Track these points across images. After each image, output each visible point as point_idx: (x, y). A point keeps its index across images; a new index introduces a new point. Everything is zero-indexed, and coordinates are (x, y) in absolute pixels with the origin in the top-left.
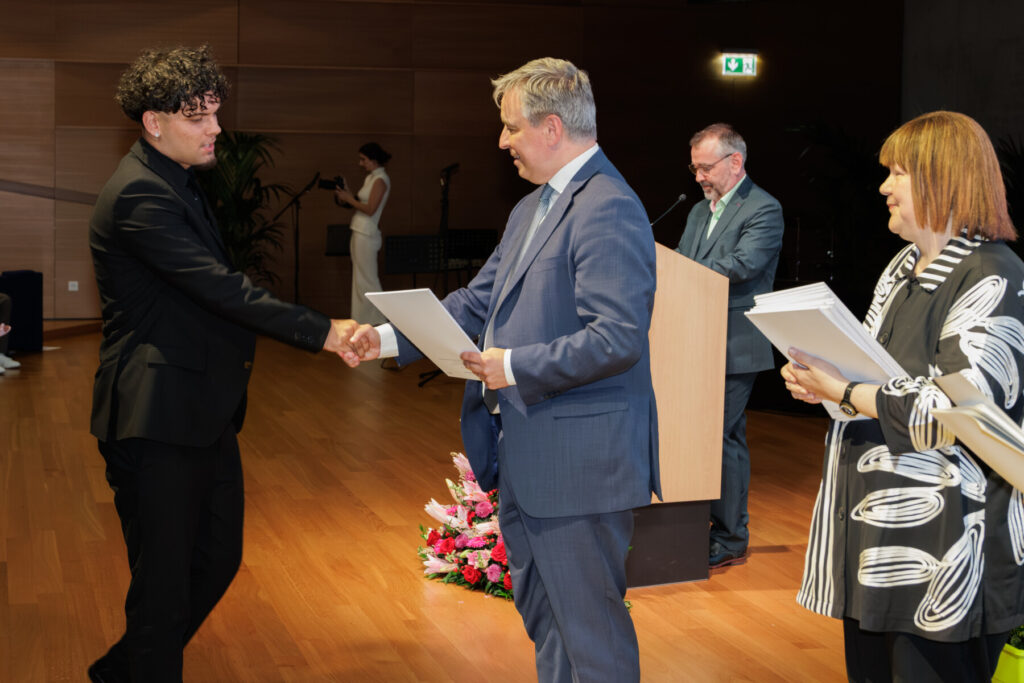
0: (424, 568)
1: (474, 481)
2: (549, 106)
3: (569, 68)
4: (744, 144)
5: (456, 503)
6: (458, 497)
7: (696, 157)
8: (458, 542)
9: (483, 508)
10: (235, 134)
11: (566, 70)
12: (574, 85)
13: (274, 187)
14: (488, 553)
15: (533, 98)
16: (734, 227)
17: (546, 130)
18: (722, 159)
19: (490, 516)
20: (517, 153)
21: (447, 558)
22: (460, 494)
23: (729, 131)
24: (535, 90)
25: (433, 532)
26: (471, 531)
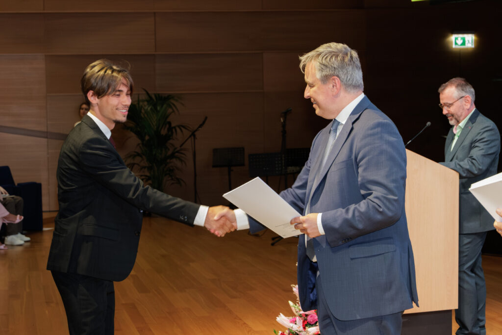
2: (332, 71)
3: (345, 48)
4: (473, 90)
5: (295, 316)
6: (297, 312)
7: (442, 99)
9: (312, 318)
10: (155, 95)
11: (344, 50)
13: (179, 126)
15: (322, 66)
16: (467, 142)
18: (458, 100)
19: (316, 323)
20: (314, 100)
22: (298, 310)
23: (463, 82)
24: (324, 62)
25: (281, 333)
26: (305, 333)
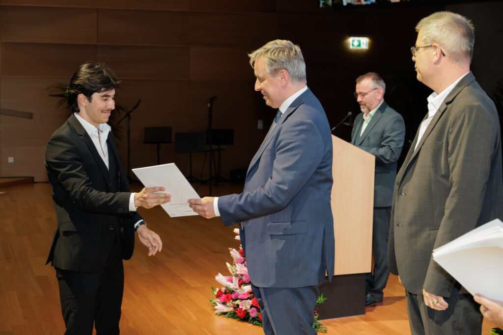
0: (215, 310)
1: (242, 264)
2: (281, 65)
3: (290, 44)
4: (384, 84)
5: (231, 275)
6: (233, 272)
7: (358, 89)
8: (233, 296)
9: (246, 278)
11: (288, 45)
12: (292, 53)
14: (250, 302)
15: (272, 61)
17: (280, 78)
18: (372, 91)
21: (227, 304)
22: (234, 271)
23: (376, 76)
24: (273, 57)
25: (219, 290)
26: (240, 290)
